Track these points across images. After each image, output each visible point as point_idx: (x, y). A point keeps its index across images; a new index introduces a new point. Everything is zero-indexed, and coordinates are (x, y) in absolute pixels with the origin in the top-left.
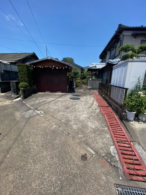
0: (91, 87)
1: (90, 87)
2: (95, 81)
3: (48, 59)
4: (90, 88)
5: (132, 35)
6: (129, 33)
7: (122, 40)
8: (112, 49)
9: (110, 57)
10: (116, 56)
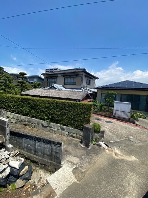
6: (84, 74)
7: (82, 77)
8: (68, 77)
9: (65, 82)
10: (76, 84)
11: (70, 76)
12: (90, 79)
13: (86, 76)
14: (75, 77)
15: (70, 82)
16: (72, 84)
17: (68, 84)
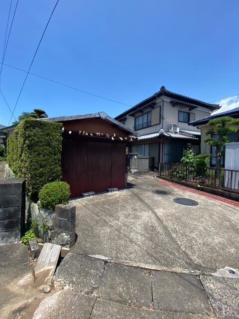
0: (137, 170)
1: (135, 170)
2: (141, 160)
3: (100, 118)
4: (136, 172)
5: (171, 102)
6: (167, 100)
7: (162, 107)
8: (140, 114)
9: (135, 125)
10: (152, 125)
11: (141, 111)
12: (190, 110)
13: (174, 104)
14: (150, 111)
15: (143, 124)
16: (145, 125)
17: (141, 127)
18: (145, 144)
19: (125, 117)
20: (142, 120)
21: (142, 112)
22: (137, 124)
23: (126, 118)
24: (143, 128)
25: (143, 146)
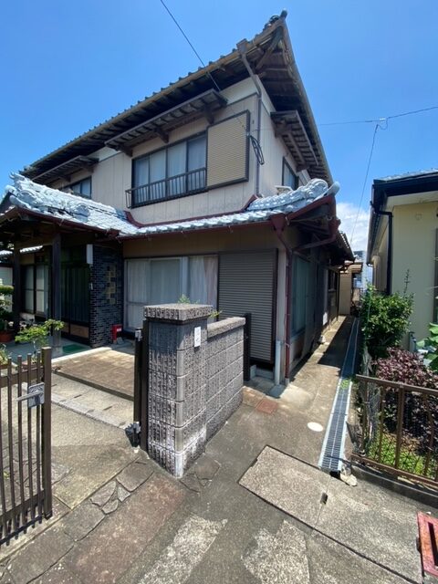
6: (265, 101)
7: (254, 117)
8: (160, 143)
9: (133, 185)
10: (210, 184)
14: (203, 135)
15: (167, 180)
16: (178, 186)
17: (158, 191)
18: (190, 256)
19: (93, 156)
20: (167, 165)
21: (166, 138)
22: (143, 180)
23: (96, 161)
24: (168, 198)
25: (184, 261)
